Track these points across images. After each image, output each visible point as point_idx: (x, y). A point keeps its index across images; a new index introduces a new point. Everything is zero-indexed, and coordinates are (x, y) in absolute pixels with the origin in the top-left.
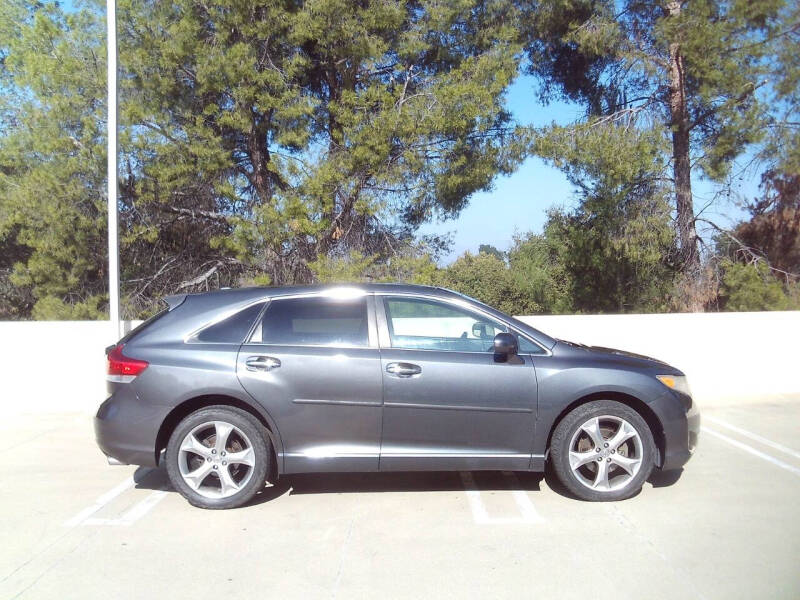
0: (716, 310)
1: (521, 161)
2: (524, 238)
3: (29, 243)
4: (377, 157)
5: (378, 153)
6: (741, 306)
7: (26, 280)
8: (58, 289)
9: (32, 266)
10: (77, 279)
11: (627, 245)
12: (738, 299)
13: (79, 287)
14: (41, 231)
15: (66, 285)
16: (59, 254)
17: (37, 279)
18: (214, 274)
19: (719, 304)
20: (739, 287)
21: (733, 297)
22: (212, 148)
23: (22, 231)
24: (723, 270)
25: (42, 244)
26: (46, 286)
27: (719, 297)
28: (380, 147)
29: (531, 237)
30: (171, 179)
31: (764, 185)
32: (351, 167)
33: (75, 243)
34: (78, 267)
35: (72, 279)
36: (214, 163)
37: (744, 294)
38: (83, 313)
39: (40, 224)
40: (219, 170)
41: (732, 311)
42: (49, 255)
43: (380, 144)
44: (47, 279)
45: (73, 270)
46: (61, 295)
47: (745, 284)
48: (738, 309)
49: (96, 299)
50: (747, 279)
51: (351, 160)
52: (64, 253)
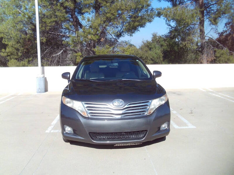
0: (213, 63)
1: (153, 18)
2: (145, 42)
3: (6, 43)
4: (114, 17)
5: (114, 15)
6: (221, 62)
7: (5, 54)
8: (15, 57)
9: (7, 50)
10: (21, 54)
11: (187, 44)
12: (220, 60)
13: (21, 56)
14: (10, 39)
15: (18, 56)
16: (15, 46)
17: (9, 54)
18: (62, 52)
19: (214, 62)
20: (220, 56)
21: (218, 59)
22: (63, 13)
23: (3, 39)
24: (215, 51)
25: (10, 43)
26: (12, 56)
27: (214, 59)
28: (115, 14)
29: (147, 42)
30: (50, 23)
31: (226, 27)
32: (105, 19)
33: (20, 43)
34: (21, 50)
35: (20, 54)
36: (63, 18)
37: (222, 58)
38: (23, 64)
39: (9, 37)
40: (65, 20)
41: (218, 63)
42: (12, 46)
43: (115, 12)
44: (12, 54)
45: (20, 51)
46: (16, 59)
47: (222, 56)
48: (220, 63)
49: (27, 60)
50: (223, 54)
51: (105, 17)
52: (17, 46)
